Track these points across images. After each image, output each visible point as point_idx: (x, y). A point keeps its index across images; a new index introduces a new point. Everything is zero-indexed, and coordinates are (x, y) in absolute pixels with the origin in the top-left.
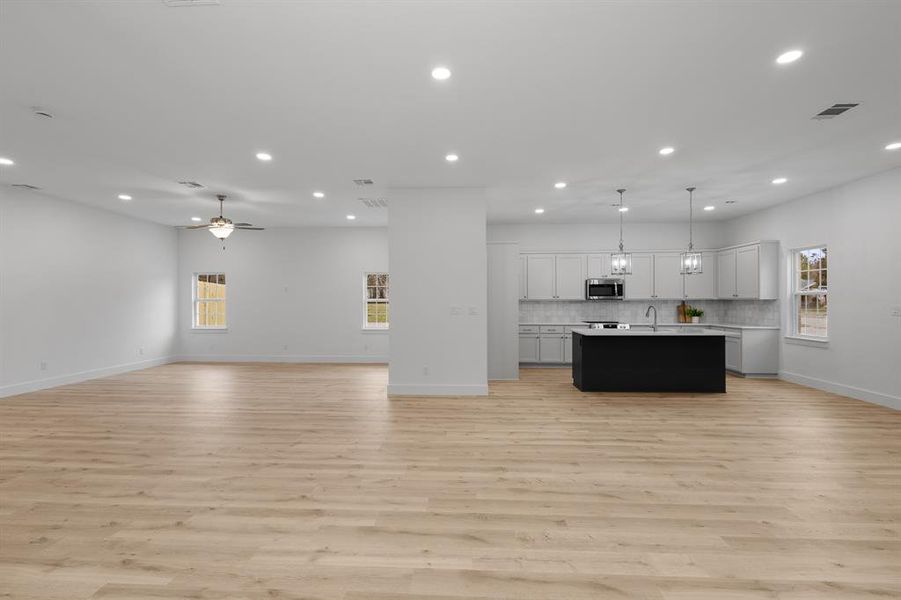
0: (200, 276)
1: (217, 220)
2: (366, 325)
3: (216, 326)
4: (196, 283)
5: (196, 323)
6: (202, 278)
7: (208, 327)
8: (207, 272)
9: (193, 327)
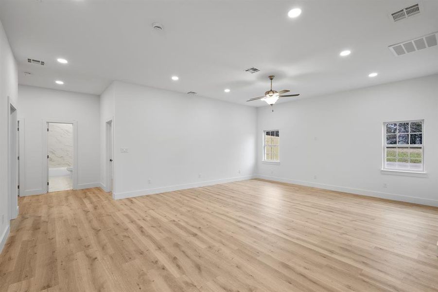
0: (267, 132)
1: (268, 93)
2: (386, 166)
3: (275, 161)
4: (265, 136)
5: (264, 158)
6: (268, 133)
7: (270, 160)
8: (270, 129)
9: (263, 160)
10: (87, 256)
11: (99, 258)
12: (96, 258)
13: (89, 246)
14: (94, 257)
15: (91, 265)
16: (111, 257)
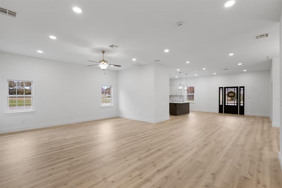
10: (214, 179)
11: (211, 173)
12: (212, 174)
13: (205, 186)
14: (212, 175)
15: (217, 173)
16: (205, 169)
